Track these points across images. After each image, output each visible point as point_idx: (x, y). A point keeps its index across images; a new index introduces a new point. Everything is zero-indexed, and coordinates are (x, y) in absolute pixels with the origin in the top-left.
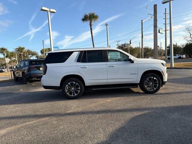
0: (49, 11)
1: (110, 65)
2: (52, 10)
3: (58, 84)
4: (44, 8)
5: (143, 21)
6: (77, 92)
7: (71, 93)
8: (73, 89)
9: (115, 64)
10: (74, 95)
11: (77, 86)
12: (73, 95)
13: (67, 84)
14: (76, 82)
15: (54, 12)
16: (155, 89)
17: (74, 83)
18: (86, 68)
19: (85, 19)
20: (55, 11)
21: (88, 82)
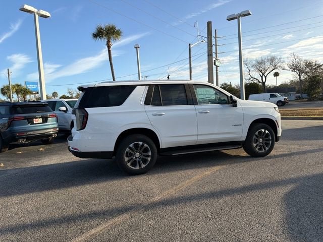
0: (38, 14)
1: (201, 111)
2: (43, 12)
3: (111, 148)
4: (27, 7)
5: (191, 46)
6: (145, 161)
7: (134, 164)
8: (138, 154)
9: (209, 109)
10: (140, 166)
11: (146, 150)
12: (138, 168)
13: (128, 145)
14: (144, 142)
15: (46, 17)
16: (267, 148)
17: (141, 143)
18: (161, 115)
19: (99, 34)
20: (48, 14)
21: (166, 140)
